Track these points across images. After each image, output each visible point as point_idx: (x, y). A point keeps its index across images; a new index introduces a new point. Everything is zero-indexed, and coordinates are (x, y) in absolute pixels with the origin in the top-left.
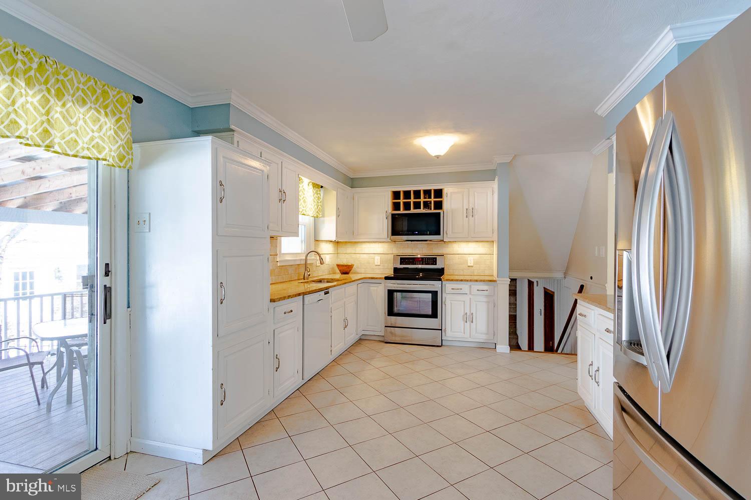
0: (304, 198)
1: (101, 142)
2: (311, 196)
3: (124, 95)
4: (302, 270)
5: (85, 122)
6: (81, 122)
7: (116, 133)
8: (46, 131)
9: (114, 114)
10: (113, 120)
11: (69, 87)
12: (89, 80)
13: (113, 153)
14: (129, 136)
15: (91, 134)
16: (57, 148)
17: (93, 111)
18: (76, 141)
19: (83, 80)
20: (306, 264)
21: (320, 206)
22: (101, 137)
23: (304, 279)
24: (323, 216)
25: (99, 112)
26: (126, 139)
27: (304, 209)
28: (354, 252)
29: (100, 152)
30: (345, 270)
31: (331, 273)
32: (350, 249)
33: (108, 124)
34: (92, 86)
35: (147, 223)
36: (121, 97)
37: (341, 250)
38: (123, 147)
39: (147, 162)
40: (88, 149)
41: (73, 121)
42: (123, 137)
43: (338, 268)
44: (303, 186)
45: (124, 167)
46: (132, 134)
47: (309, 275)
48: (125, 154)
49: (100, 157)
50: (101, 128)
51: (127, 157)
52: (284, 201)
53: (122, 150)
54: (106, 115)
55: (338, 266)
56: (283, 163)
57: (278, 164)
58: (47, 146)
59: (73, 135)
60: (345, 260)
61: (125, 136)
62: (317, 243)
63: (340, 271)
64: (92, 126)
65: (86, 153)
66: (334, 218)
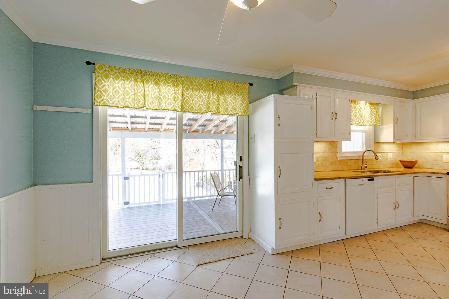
0: (361, 114)
1: (236, 107)
2: (368, 112)
3: (245, 85)
4: (360, 163)
5: (231, 100)
6: (230, 101)
7: (242, 101)
8: (218, 107)
9: (241, 94)
10: (241, 97)
11: (225, 88)
12: (232, 84)
13: (241, 110)
14: (248, 101)
15: (233, 104)
16: (222, 113)
17: (234, 95)
18: (228, 109)
19: (230, 84)
20: (363, 159)
21: (378, 118)
22: (236, 105)
23: (362, 169)
24: (382, 124)
25: (235, 95)
26: (246, 103)
27: (361, 121)
28: (419, 151)
29: (235, 111)
30: (409, 165)
31: (394, 166)
32: (415, 149)
33: (240, 99)
34: (233, 85)
35: (254, 138)
36: (244, 86)
37: (406, 149)
38: (246, 107)
39: (255, 110)
40: (232, 111)
41: (226, 101)
42: (245, 103)
43: (401, 163)
44: (360, 106)
45: (246, 115)
46: (249, 101)
47: (366, 167)
48: (246, 109)
49: (235, 113)
50: (236, 101)
51: (247, 110)
52: (336, 119)
53: (245, 108)
54: (238, 95)
55: (401, 161)
56: (335, 95)
57: (330, 97)
58: (218, 113)
59: (227, 106)
60: (409, 157)
61: (246, 102)
62: (377, 144)
63: (403, 165)
64: (233, 101)
65: (231, 112)
66: (392, 125)
